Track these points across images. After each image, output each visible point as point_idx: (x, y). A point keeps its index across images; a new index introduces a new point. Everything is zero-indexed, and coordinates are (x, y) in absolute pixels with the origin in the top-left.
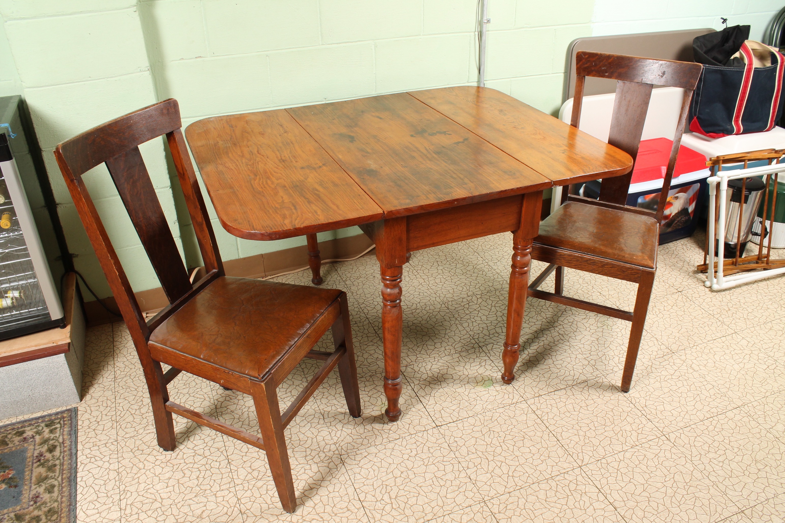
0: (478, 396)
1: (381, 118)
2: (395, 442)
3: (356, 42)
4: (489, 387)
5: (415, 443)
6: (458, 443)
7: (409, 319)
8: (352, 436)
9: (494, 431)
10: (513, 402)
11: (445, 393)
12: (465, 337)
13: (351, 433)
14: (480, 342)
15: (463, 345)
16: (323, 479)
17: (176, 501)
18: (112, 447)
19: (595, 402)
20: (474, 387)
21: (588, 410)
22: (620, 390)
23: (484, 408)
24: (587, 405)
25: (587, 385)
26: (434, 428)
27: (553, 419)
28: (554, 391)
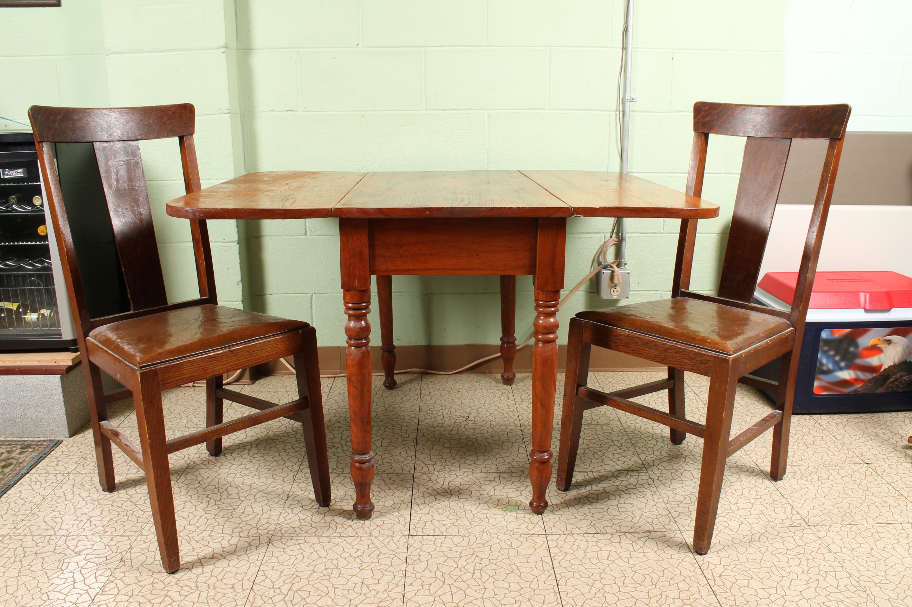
0: (487, 518)
2: (346, 538)
3: (465, 110)
4: (509, 512)
5: (368, 545)
6: (421, 557)
8: (303, 522)
9: (477, 556)
10: (528, 533)
11: (448, 506)
13: (304, 520)
16: (233, 553)
17: (70, 534)
18: (60, 477)
19: (645, 556)
20: (490, 508)
21: (628, 563)
22: (693, 551)
23: (485, 531)
24: (631, 557)
25: (648, 536)
26: (405, 536)
27: (570, 561)
28: (595, 534)
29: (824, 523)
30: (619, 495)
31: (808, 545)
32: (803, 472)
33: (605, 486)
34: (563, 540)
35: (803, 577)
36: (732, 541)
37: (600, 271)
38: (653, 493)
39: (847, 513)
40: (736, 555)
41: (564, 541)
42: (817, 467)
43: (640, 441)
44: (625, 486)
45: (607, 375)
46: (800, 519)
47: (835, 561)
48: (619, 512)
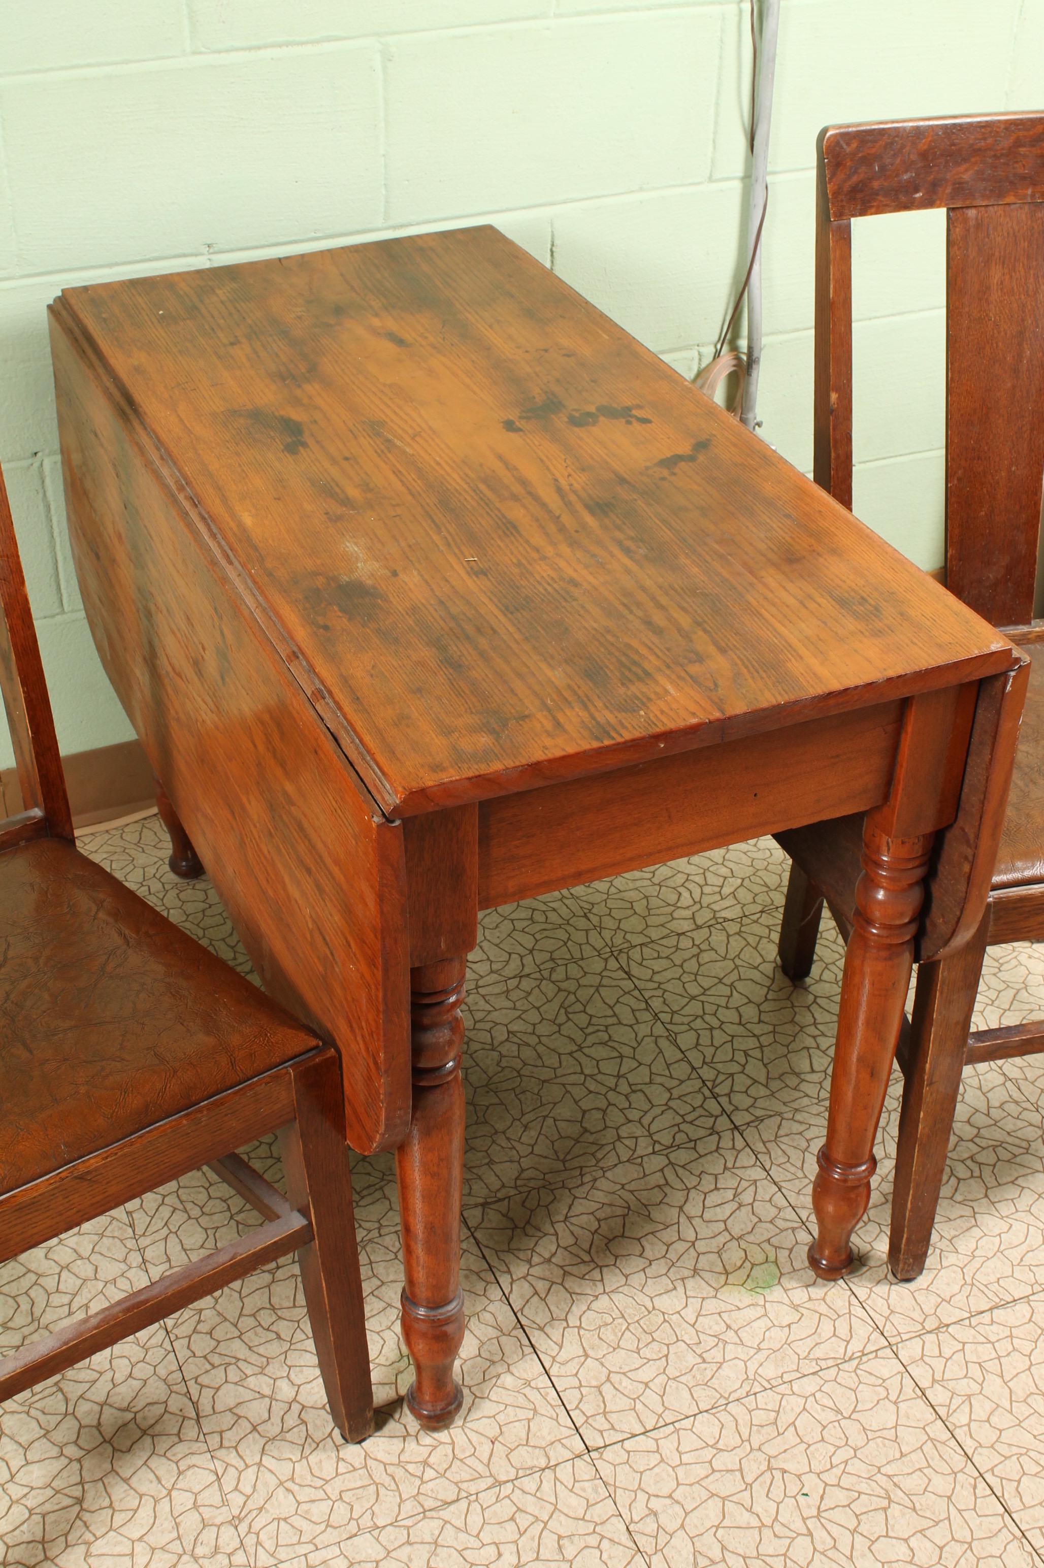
0: (728, 1327)
1: (400, 342)
2: (442, 1514)
3: (318, 42)
4: (766, 1292)
5: (512, 1519)
6: (663, 1519)
7: (495, 1016)
8: (295, 1488)
9: (784, 1471)
10: (849, 1354)
11: (616, 1314)
12: (687, 1087)
14: (737, 1109)
15: (679, 1119)
20: (717, 1290)
23: (751, 1376)
26: (579, 1456)
27: (989, 1421)
28: (991, 1309)
34: (937, 1352)
48: (1002, 1218)
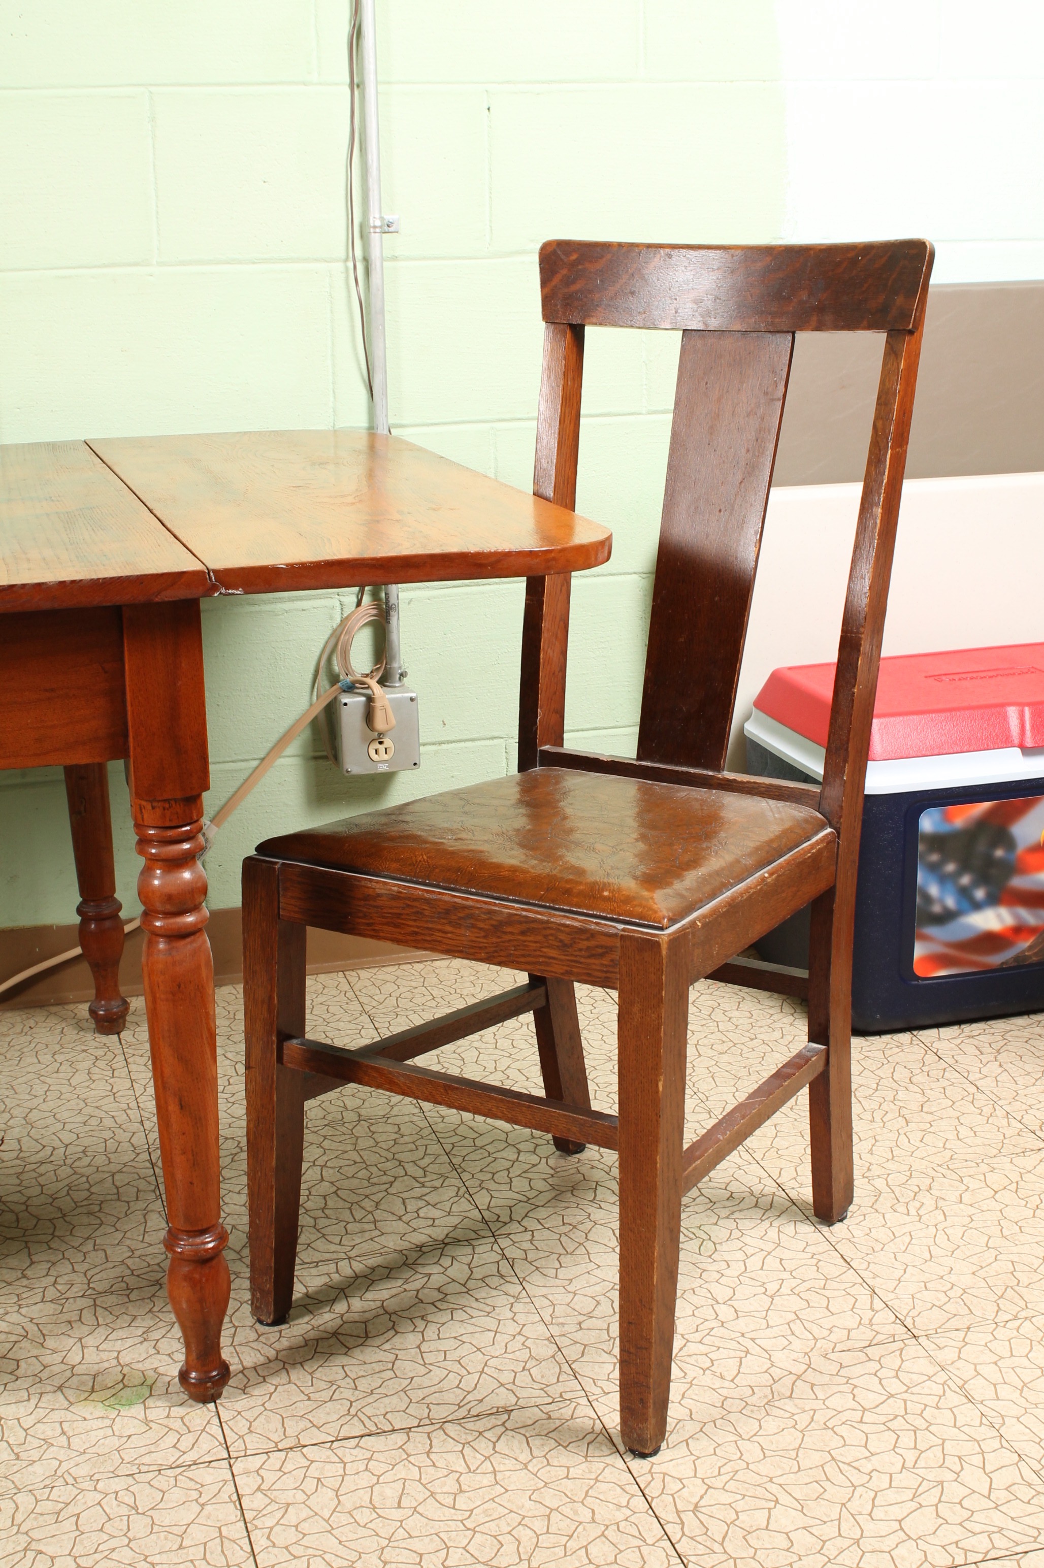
0: (63, 1433)
4: (124, 1408)
9: (40, 1553)
10: (180, 1461)
19: (497, 1483)
20: (72, 1404)
21: (454, 1508)
22: (622, 1448)
23: (59, 1473)
24: (461, 1491)
25: (503, 1424)
27: (296, 1527)
28: (362, 1436)
29: (953, 1323)
30: (422, 1317)
31: (914, 1390)
32: (897, 1190)
33: (385, 1294)
34: (278, 1467)
35: (907, 1479)
36: (722, 1407)
37: (336, 698)
38: (512, 1300)
39: (1009, 1289)
40: (733, 1444)
41: (280, 1470)
42: (933, 1173)
43: (473, 1156)
44: (439, 1290)
45: (381, 977)
46: (893, 1323)
47: (981, 1423)
48: (425, 1364)
